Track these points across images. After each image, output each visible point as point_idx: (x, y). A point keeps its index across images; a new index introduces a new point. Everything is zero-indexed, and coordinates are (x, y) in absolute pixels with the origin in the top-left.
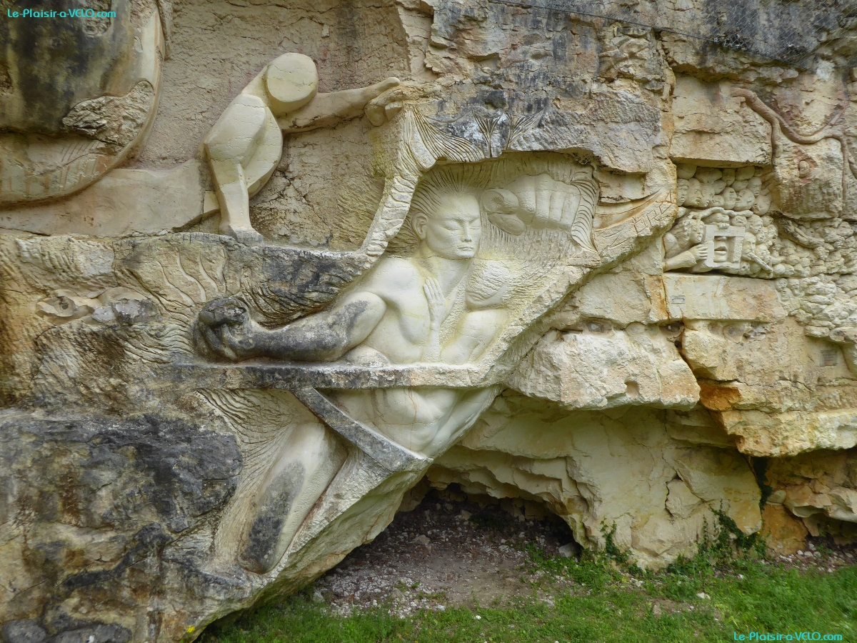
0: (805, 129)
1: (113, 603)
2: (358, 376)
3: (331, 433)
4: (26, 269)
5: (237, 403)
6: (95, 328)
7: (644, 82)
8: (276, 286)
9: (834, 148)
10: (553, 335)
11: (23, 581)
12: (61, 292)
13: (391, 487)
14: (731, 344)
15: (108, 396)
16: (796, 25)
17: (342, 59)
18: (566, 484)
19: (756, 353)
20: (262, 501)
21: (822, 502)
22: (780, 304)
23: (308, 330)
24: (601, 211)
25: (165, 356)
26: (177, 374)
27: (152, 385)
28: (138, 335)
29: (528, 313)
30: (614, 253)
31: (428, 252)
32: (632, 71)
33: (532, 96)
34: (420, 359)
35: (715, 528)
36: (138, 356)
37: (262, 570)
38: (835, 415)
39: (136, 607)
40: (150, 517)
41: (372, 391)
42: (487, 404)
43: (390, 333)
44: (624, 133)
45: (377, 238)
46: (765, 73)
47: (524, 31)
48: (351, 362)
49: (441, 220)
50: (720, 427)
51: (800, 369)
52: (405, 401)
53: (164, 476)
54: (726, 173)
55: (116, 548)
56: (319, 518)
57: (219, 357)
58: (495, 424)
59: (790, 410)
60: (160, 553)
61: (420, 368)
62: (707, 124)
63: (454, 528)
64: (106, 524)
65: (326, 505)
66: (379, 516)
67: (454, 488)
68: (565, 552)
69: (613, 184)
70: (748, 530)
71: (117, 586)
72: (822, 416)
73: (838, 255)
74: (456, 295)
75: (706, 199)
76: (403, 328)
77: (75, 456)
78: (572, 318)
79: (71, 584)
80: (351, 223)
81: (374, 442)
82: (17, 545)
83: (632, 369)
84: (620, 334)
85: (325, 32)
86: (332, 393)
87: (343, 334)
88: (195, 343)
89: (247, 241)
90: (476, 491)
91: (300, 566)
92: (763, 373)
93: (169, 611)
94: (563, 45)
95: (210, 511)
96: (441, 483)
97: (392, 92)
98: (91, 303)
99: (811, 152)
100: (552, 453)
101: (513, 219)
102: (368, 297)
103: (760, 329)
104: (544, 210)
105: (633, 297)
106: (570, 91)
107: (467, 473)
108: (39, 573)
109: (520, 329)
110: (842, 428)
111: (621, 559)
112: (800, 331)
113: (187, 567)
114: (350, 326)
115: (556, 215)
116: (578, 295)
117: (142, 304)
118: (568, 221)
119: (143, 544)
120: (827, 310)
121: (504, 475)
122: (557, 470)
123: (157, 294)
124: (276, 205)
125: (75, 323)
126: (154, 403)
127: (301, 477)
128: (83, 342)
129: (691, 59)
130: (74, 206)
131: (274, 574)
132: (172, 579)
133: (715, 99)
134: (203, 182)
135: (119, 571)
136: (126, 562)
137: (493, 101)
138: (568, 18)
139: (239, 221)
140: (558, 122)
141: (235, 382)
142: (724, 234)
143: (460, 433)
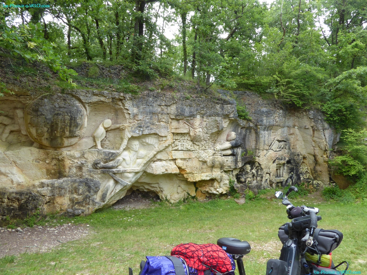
0: (195, 126)
1: (82, 206)
2: (119, 171)
3: (114, 180)
4: (67, 156)
5: (100, 176)
6: (78, 165)
7: (165, 122)
8: (105, 157)
9: (201, 130)
10: (153, 162)
11: (69, 203)
12: (73, 160)
13: (124, 188)
14: (185, 162)
15: (80, 175)
16: (192, 110)
17: (116, 119)
18: (158, 188)
19: (189, 164)
20: (103, 191)
21: (207, 190)
22: (193, 155)
23: (111, 164)
24: (159, 142)
25: (88, 169)
26: (90, 171)
27: (87, 173)
28: (84, 166)
29: (147, 159)
30: (161, 149)
31: (130, 150)
32: (163, 120)
33: (147, 125)
34: (129, 167)
35: (186, 195)
36: (85, 169)
37: (104, 202)
38: (205, 174)
39: (85, 207)
40: (87, 193)
41: (121, 173)
42: (142, 174)
43: (124, 164)
44: (162, 130)
45: (122, 149)
46: (187, 118)
47: (145, 115)
48: (118, 168)
49: (132, 145)
50: (184, 177)
51: (198, 166)
52: (126, 174)
53: (89, 187)
54: (182, 134)
55: (82, 198)
56: (113, 194)
57: (97, 169)
58: (144, 177)
59: (196, 173)
60: (89, 199)
61: (129, 169)
62: (178, 127)
63: (138, 198)
64: (81, 194)
65: (114, 191)
66: (123, 194)
67: (138, 190)
68: (159, 201)
69: (161, 138)
70: (193, 195)
71: (83, 203)
72: (203, 174)
73: (203, 146)
74: (135, 157)
75: (179, 138)
76: (126, 163)
77: (76, 184)
78: (155, 159)
79: (76, 203)
80: (117, 145)
81: (121, 181)
82: (68, 198)
83: (166, 167)
84: (164, 162)
85: (113, 115)
86: (115, 174)
87: (116, 164)
88: (93, 167)
89: (101, 150)
90: (142, 190)
91: (110, 202)
92: (191, 167)
93: (90, 207)
94: (152, 117)
95: (96, 192)
96: (135, 189)
97: (124, 126)
98: (77, 161)
99: (196, 130)
100: (155, 182)
101: (145, 143)
102: (120, 158)
103: (190, 159)
104: (150, 142)
105: (166, 155)
106: (153, 124)
107: (139, 187)
108: (71, 202)
109: (146, 162)
110: (207, 176)
111: (168, 201)
112: (198, 160)
113: (93, 201)
114: (117, 163)
115: (152, 143)
116: (156, 156)
117: (85, 161)
118: (154, 144)
119: (87, 197)
120: (202, 156)
121: (147, 187)
122: (156, 185)
123: (87, 159)
124: (104, 142)
125: (75, 164)
126: (87, 176)
127: (110, 187)
128: (76, 167)
129: (174, 117)
130: (74, 146)
131: (106, 202)
132: (91, 203)
133: (179, 123)
134: (93, 141)
135: (83, 201)
136: (84, 200)
137: (140, 127)
138: (152, 113)
139: (99, 147)
140: (151, 129)
141: (99, 172)
142: (182, 144)
143: (136, 179)
